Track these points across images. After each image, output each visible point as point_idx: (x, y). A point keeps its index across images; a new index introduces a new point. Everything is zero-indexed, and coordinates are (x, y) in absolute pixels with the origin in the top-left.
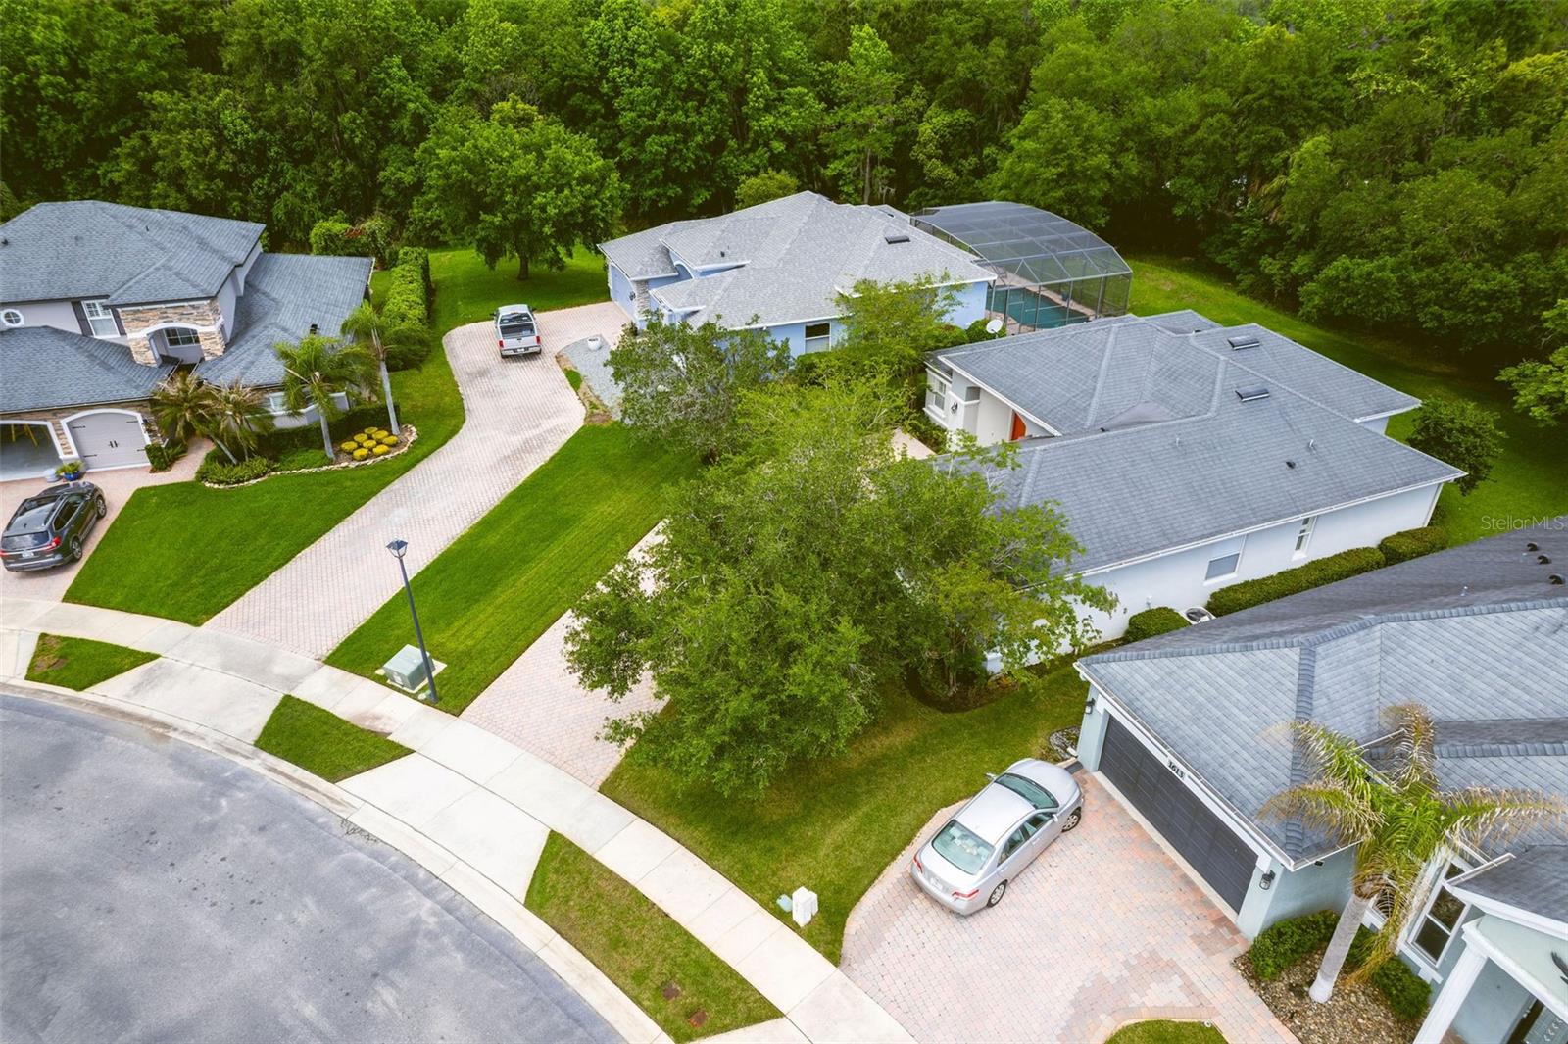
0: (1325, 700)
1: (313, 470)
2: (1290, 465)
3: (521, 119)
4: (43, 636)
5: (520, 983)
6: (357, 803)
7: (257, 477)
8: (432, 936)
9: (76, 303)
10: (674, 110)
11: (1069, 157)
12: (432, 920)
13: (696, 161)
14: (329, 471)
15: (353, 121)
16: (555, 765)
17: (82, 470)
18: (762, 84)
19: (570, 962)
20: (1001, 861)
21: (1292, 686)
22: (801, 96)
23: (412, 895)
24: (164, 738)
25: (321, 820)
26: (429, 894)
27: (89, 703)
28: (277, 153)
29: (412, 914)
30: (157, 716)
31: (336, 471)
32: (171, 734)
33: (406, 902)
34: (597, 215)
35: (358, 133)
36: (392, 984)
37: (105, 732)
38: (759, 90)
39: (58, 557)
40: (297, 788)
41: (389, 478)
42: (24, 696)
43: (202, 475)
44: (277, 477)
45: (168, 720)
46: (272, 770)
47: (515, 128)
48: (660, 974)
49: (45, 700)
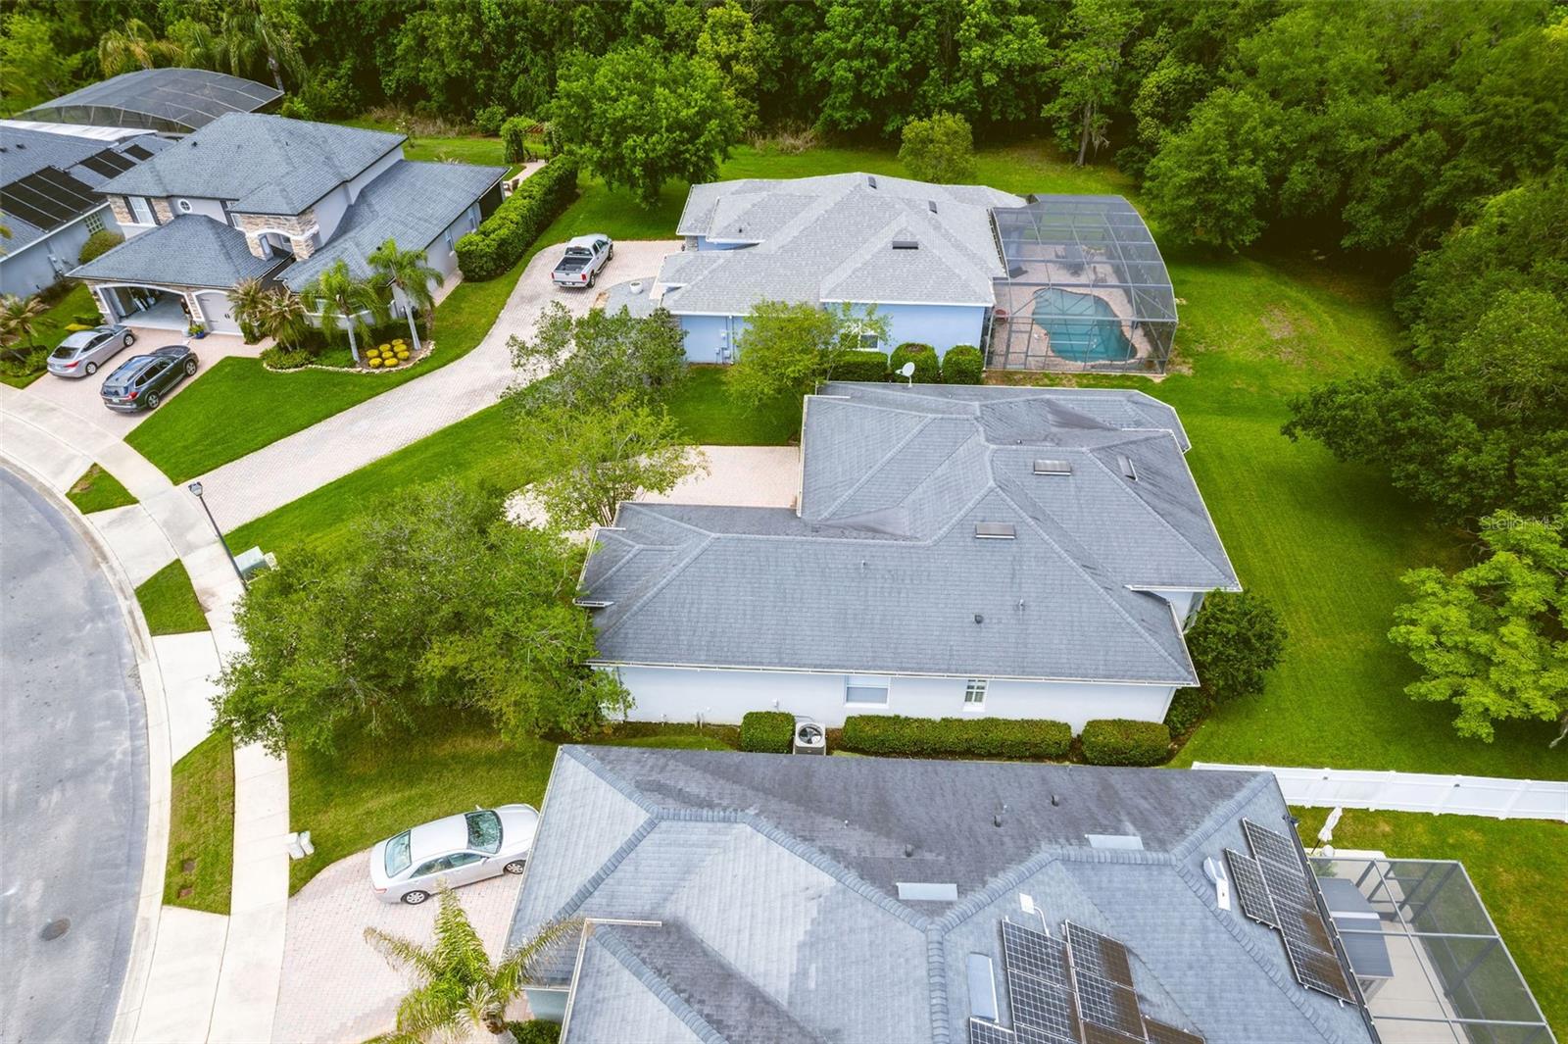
0: (632, 868)
1: (336, 369)
2: (979, 620)
3: (734, 25)
4: (95, 465)
5: (124, 821)
6: (152, 654)
7: (296, 366)
8: (110, 768)
9: (223, 202)
10: (874, 35)
11: (1212, 162)
12: (119, 757)
13: (890, 87)
14: (347, 374)
15: (582, 16)
17: (207, 330)
18: (979, 12)
19: (161, 820)
20: (412, 876)
21: (618, 845)
22: (1027, 26)
23: (125, 734)
24: (97, 565)
25: (125, 661)
26: (133, 738)
27: (83, 526)
28: (523, 38)
29: (113, 748)
30: (106, 549)
31: (352, 374)
32: (103, 566)
33: (117, 738)
34: (686, 160)
35: (586, 27)
36: (63, 791)
37: (73, 550)
38: (973, 17)
39: (134, 406)
40: (132, 631)
41: (381, 390)
42: (56, 507)
43: (265, 355)
44: (311, 369)
45: (109, 554)
46: (131, 613)
47: (725, 34)
48: (192, 852)
49: (64, 515)
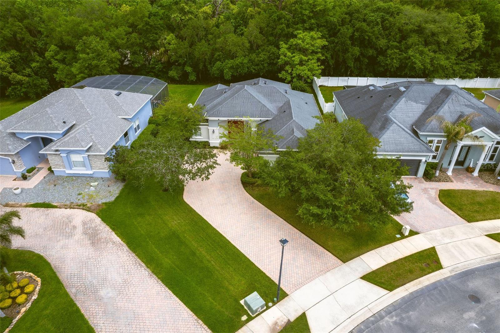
5: (422, 299)
8: (402, 319)
12: (395, 318)
16: (328, 271)
19: (414, 285)
23: (382, 323)
26: (382, 318)
29: (391, 324)
33: (385, 325)
